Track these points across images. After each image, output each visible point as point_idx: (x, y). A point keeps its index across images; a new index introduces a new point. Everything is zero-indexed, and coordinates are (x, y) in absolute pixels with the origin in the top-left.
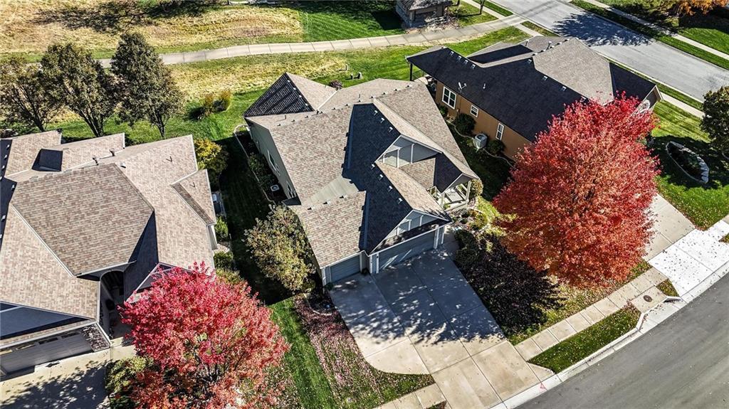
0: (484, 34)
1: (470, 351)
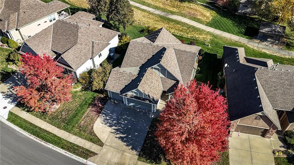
1: (123, 148)
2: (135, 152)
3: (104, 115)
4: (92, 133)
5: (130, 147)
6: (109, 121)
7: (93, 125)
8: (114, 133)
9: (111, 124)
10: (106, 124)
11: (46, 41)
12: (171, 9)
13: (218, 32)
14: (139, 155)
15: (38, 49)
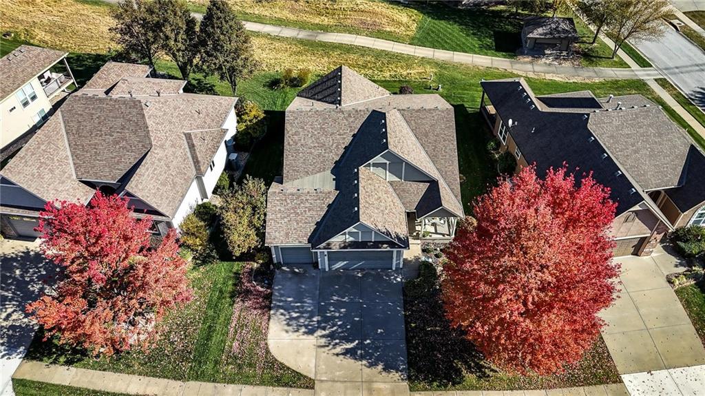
0: (602, 80)
1: (365, 376)
2: (397, 375)
3: (282, 311)
4: (272, 363)
5: (380, 367)
6: (302, 320)
7: (266, 344)
8: (328, 346)
9: (310, 327)
10: (297, 331)
11: (55, 159)
12: (317, 20)
13: (442, 55)
14: (409, 378)
15: (43, 187)
